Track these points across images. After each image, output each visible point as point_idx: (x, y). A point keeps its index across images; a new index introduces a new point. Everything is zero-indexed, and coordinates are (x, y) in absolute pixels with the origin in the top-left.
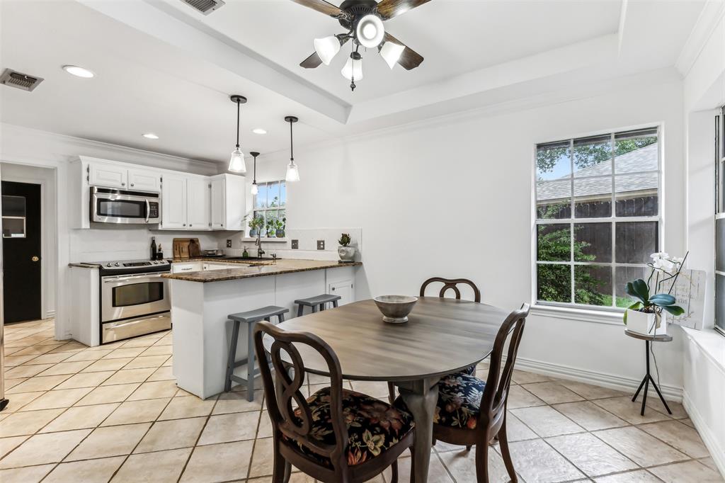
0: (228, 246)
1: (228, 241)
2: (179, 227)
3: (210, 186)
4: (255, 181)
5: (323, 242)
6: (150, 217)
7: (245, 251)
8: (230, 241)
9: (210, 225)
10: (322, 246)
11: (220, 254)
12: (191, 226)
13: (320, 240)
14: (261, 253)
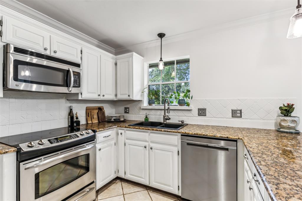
0: (126, 112)
1: (126, 108)
2: (95, 97)
3: (116, 64)
4: (161, 58)
5: (241, 111)
6: (73, 87)
7: (146, 117)
8: (128, 108)
9: (116, 95)
10: (239, 115)
11: (122, 119)
12: (104, 96)
13: (235, 108)
14: (166, 119)
